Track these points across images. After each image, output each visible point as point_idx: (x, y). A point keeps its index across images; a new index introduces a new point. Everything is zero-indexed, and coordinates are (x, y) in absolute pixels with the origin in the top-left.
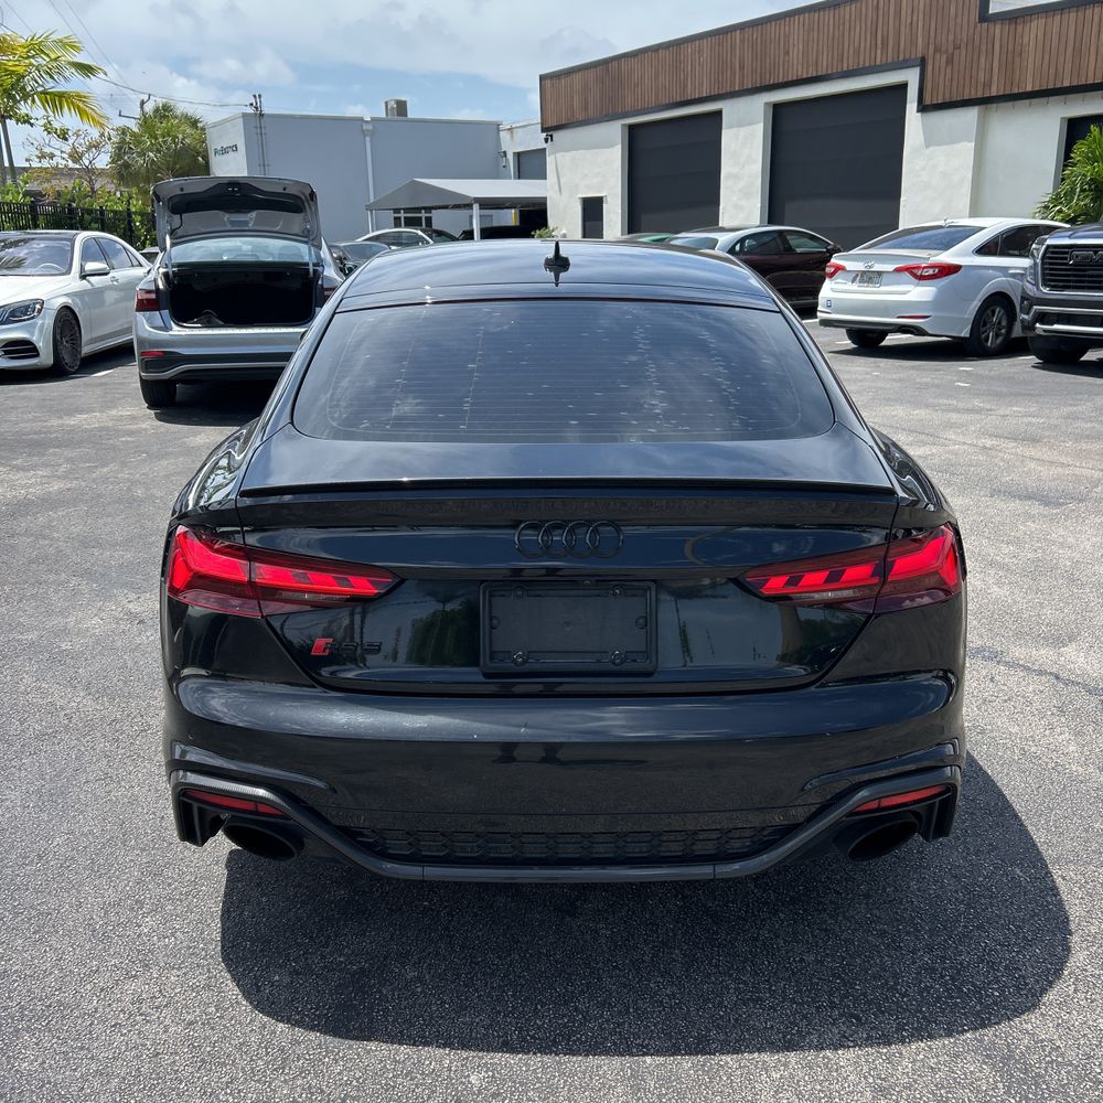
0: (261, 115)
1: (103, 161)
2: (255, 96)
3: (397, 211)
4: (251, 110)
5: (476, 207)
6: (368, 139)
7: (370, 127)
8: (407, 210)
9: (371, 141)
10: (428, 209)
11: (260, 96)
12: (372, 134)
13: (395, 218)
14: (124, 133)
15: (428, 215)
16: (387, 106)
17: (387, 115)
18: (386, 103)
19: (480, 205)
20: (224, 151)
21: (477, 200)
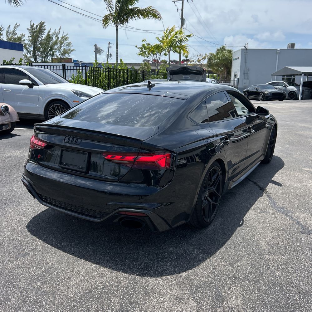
0: (247, 49)
1: (205, 62)
2: (246, 44)
3: (284, 76)
4: (244, 48)
5: (303, 75)
6: (278, 55)
7: (279, 52)
8: (287, 75)
9: (279, 56)
10: (294, 75)
11: (247, 44)
12: (279, 53)
13: (283, 78)
14: (211, 55)
15: (294, 77)
16: (288, 46)
17: (288, 48)
18: (288, 44)
19: (304, 75)
20: (236, 59)
21: (303, 73)
